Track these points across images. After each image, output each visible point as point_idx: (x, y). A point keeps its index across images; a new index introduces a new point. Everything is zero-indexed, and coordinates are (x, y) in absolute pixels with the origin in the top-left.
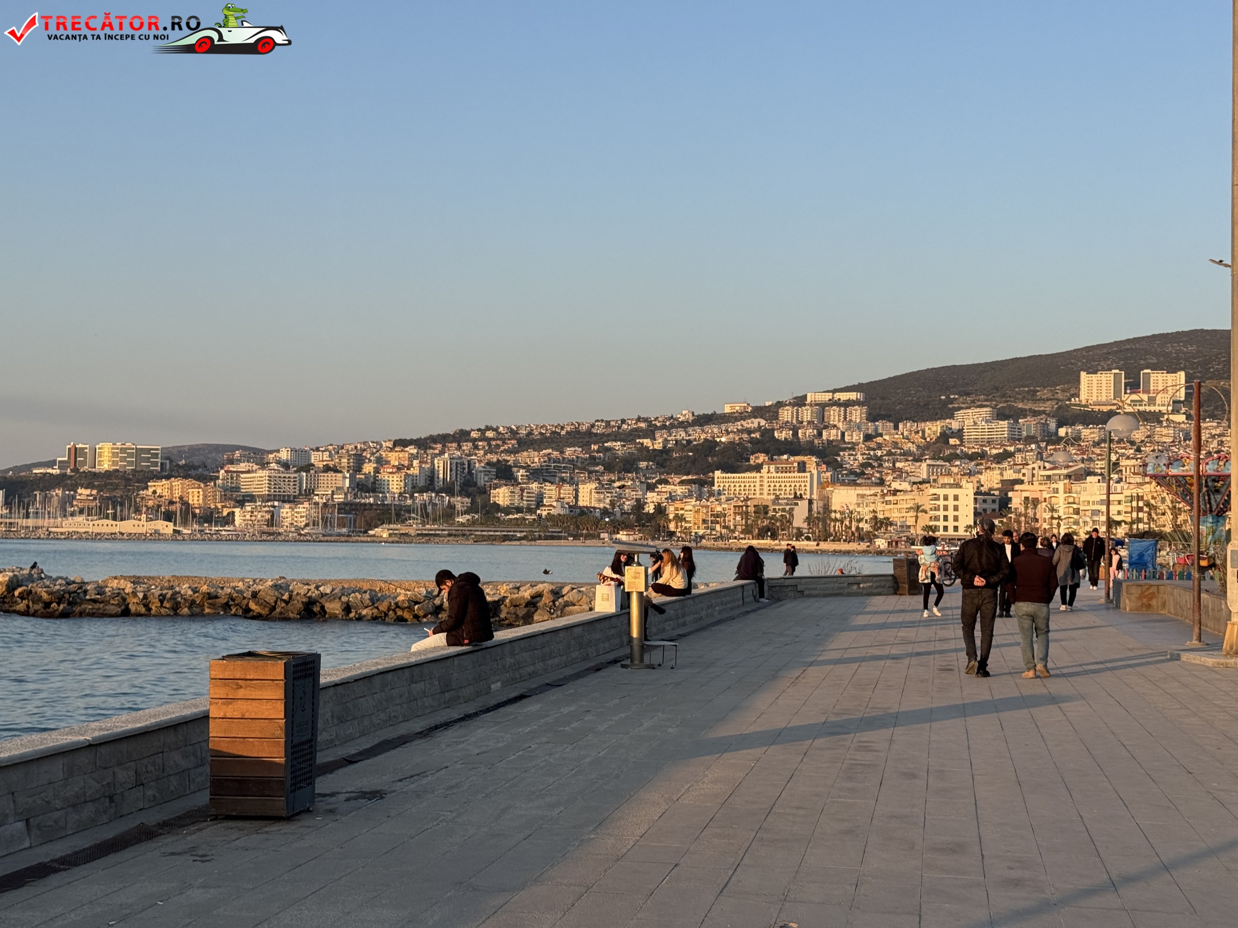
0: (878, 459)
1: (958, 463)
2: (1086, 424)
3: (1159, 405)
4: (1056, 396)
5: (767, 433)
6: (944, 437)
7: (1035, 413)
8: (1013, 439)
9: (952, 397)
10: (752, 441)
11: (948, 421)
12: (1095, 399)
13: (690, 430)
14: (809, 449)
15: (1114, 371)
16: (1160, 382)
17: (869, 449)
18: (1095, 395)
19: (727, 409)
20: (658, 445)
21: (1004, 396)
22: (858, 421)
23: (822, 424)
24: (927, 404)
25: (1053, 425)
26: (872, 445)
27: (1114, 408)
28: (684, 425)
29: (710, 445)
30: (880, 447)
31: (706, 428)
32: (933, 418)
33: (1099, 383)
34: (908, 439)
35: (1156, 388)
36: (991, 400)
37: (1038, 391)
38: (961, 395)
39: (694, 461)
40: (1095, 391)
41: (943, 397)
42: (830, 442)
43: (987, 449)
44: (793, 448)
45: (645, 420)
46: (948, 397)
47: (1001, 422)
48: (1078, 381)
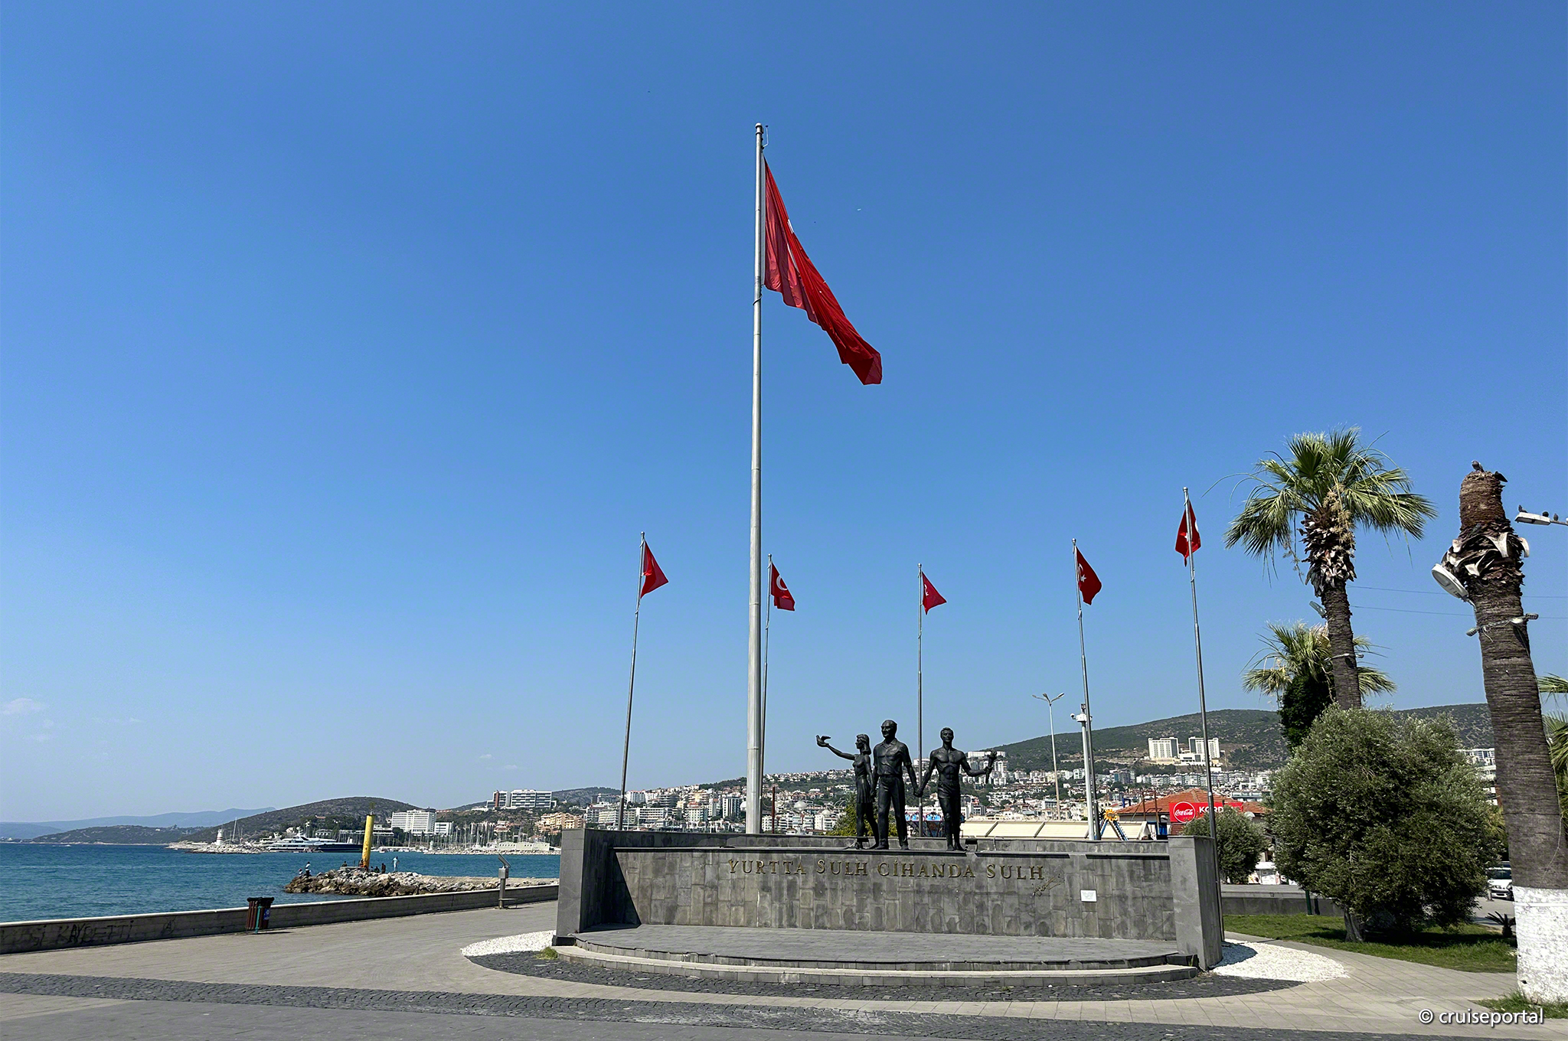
2: (1154, 774)
4: (1134, 755)
7: (1120, 766)
12: (1160, 757)
15: (1171, 738)
18: (1159, 754)
25: (1132, 774)
27: (1173, 763)
32: (1052, 769)
33: (1162, 746)
37: (1121, 751)
48: (1147, 745)
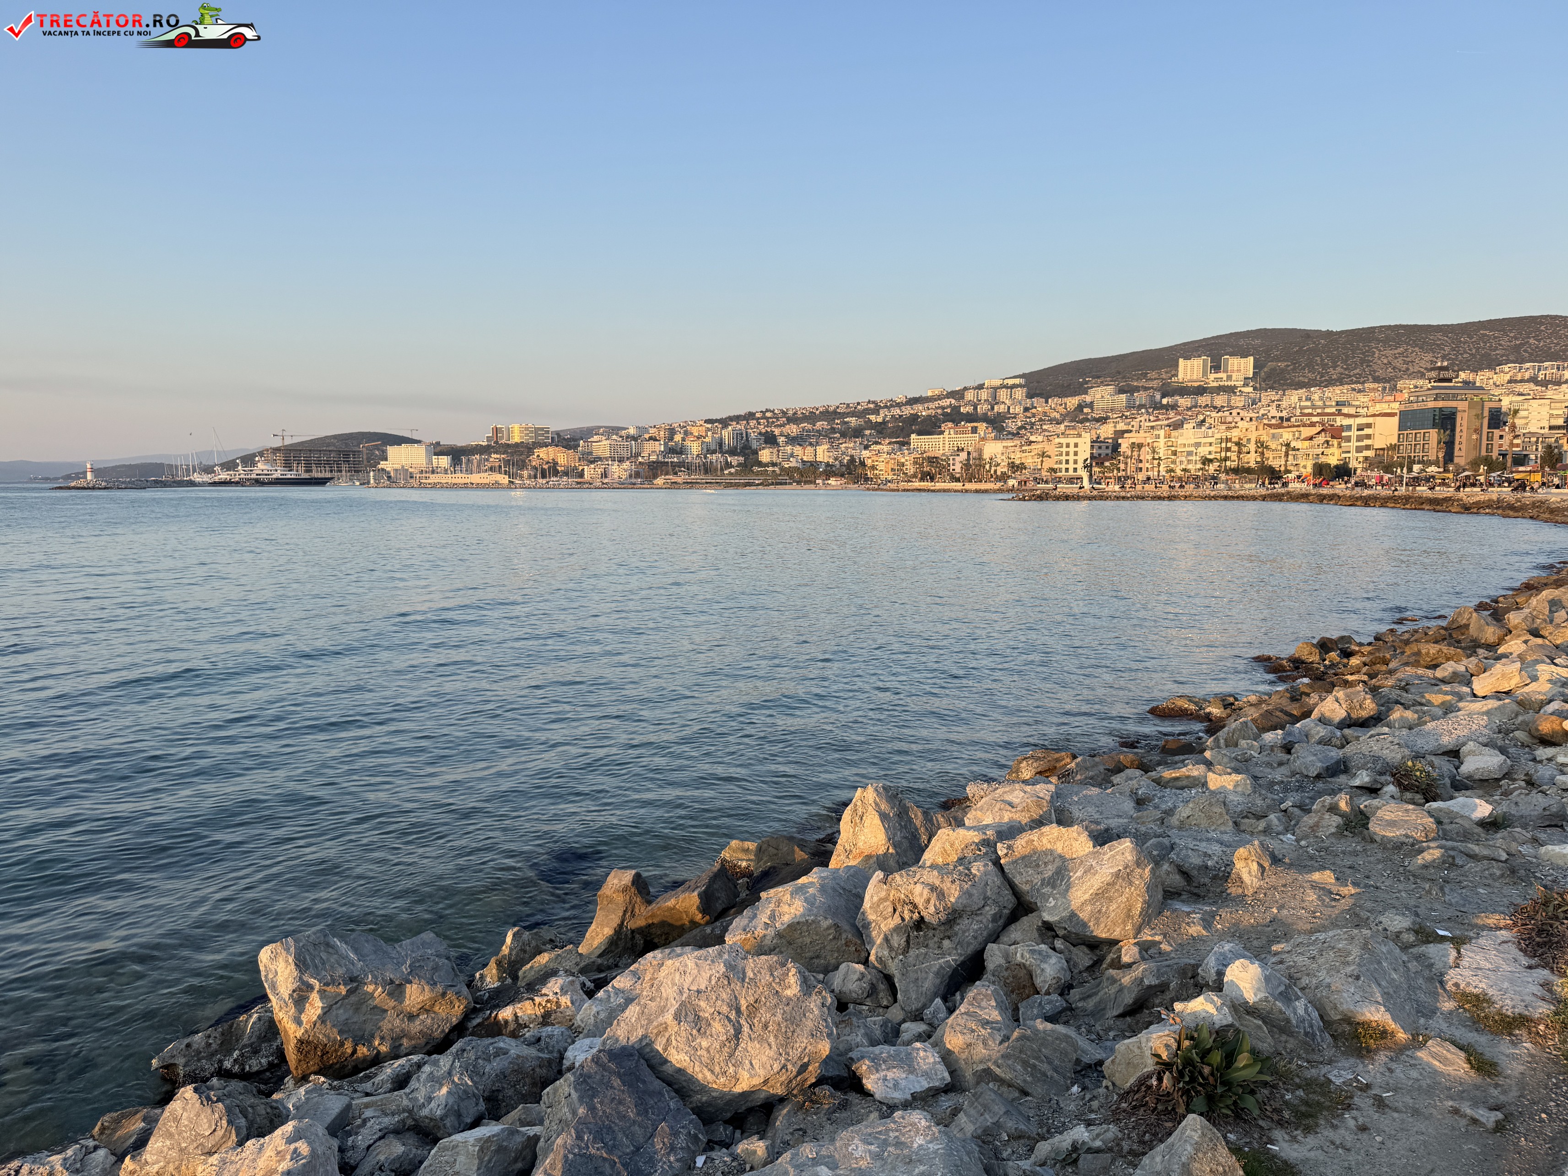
1: (1086, 423)
2: (1182, 395)
3: (1234, 381)
4: (1162, 376)
5: (956, 409)
6: (1080, 407)
7: (1146, 389)
8: (1129, 407)
9: (1087, 379)
10: (945, 414)
11: (1083, 396)
12: (1189, 377)
13: (903, 408)
14: (985, 419)
15: (1202, 358)
16: (1236, 364)
17: (1027, 417)
18: (1189, 375)
19: (930, 394)
20: (880, 420)
21: (1124, 377)
22: (1020, 398)
23: (994, 401)
24: (1069, 385)
25: (1158, 396)
26: (1029, 415)
27: (1202, 383)
28: (899, 405)
29: (914, 417)
30: (1034, 416)
31: (915, 406)
32: (1074, 394)
33: (1192, 366)
34: (1054, 409)
35: (1232, 369)
36: (1116, 380)
37: (1149, 373)
38: (1093, 378)
39: (902, 429)
40: (1189, 372)
41: (1081, 380)
42: (999, 414)
44: (972, 418)
45: (873, 402)
46: (1084, 380)
47: (1121, 396)
48: (1177, 366)
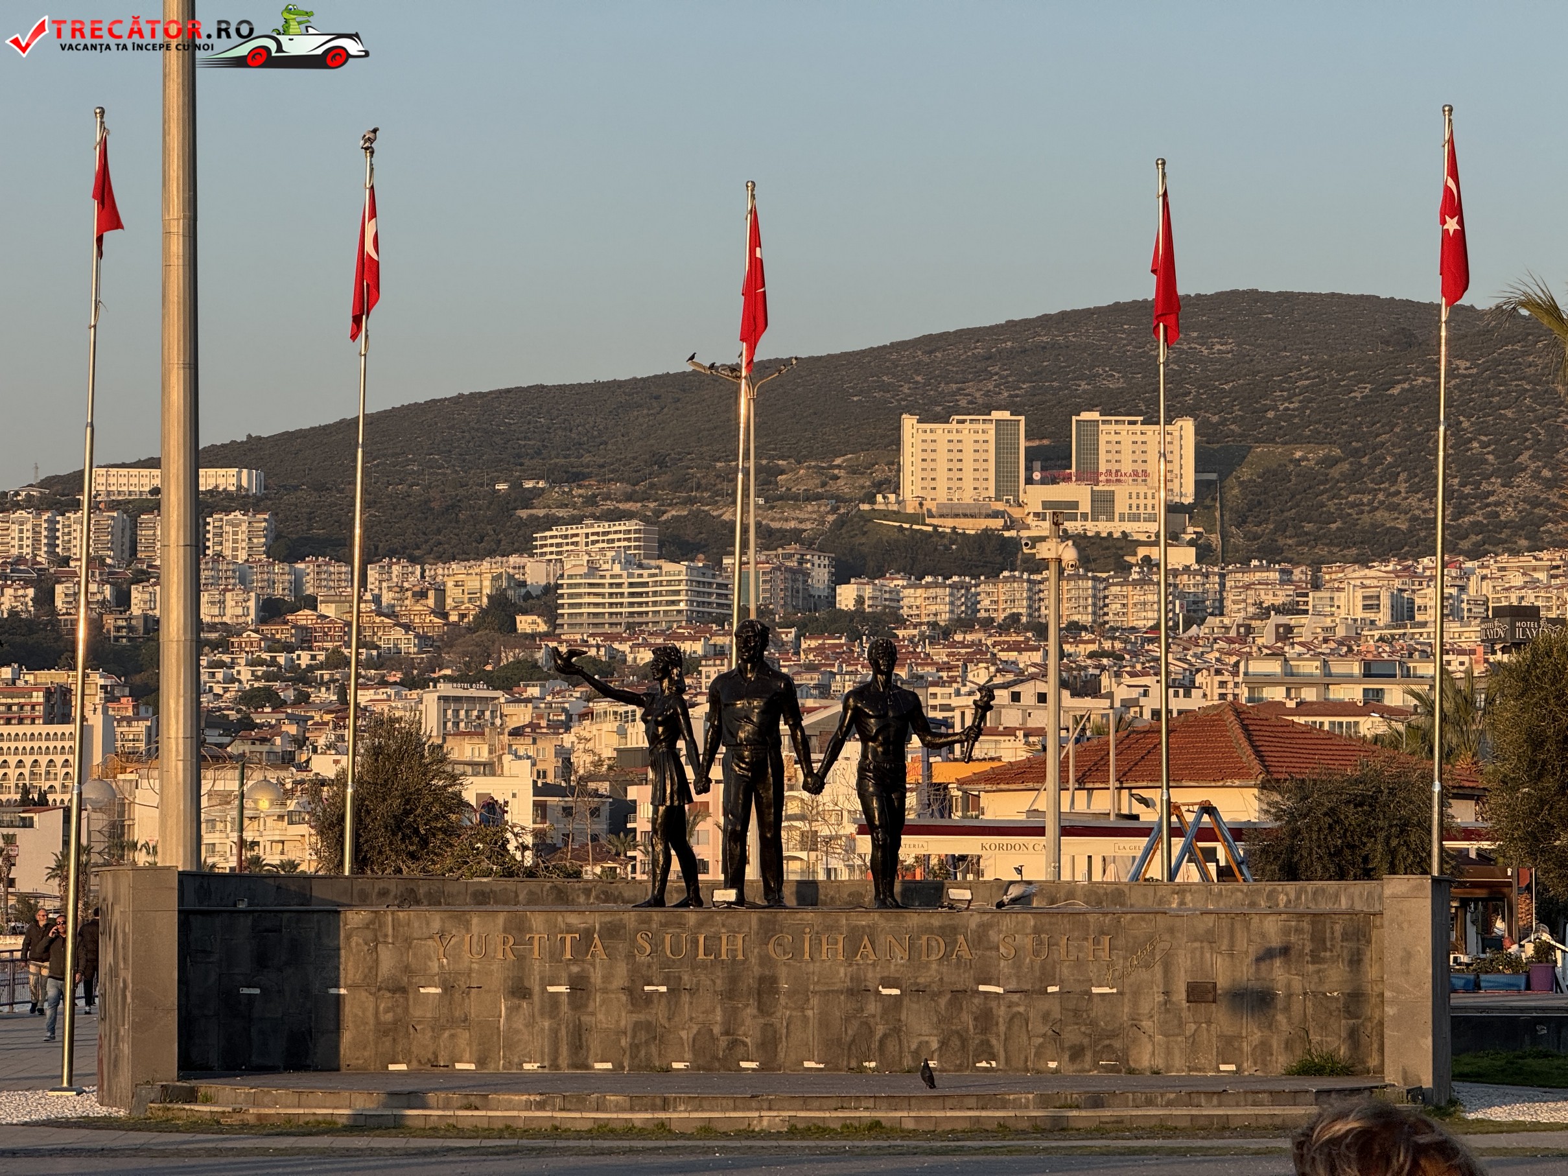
0: (302, 677)
1: (534, 691)
2: (915, 572)
3: (1122, 519)
4: (832, 487)
6: (503, 609)
9: (529, 485)
11: (514, 559)
12: (942, 496)
15: (996, 415)
16: (1126, 447)
18: (942, 485)
21: (679, 484)
22: (242, 556)
23: (129, 566)
24: (453, 507)
27: (998, 523)
32: (471, 550)
33: (956, 450)
34: (392, 614)
35: (1114, 467)
36: (645, 498)
38: (554, 482)
40: (942, 475)
41: (502, 487)
43: (625, 647)
44: (30, 643)
46: (516, 485)
47: (668, 566)
48: (895, 442)
